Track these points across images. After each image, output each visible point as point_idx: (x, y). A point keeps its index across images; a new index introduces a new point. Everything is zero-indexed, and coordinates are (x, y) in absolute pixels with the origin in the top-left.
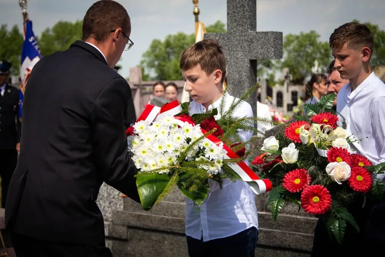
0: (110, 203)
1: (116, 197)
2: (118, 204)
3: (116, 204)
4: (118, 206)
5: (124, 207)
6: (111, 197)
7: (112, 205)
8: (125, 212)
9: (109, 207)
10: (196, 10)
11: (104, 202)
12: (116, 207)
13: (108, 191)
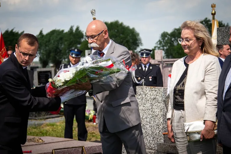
0: (153, 138)
1: (157, 134)
2: (159, 139)
3: (157, 139)
4: (159, 140)
5: (164, 141)
6: (154, 134)
7: (155, 139)
8: (165, 144)
9: (153, 141)
10: (213, 12)
11: (150, 137)
12: (158, 140)
13: (152, 130)
